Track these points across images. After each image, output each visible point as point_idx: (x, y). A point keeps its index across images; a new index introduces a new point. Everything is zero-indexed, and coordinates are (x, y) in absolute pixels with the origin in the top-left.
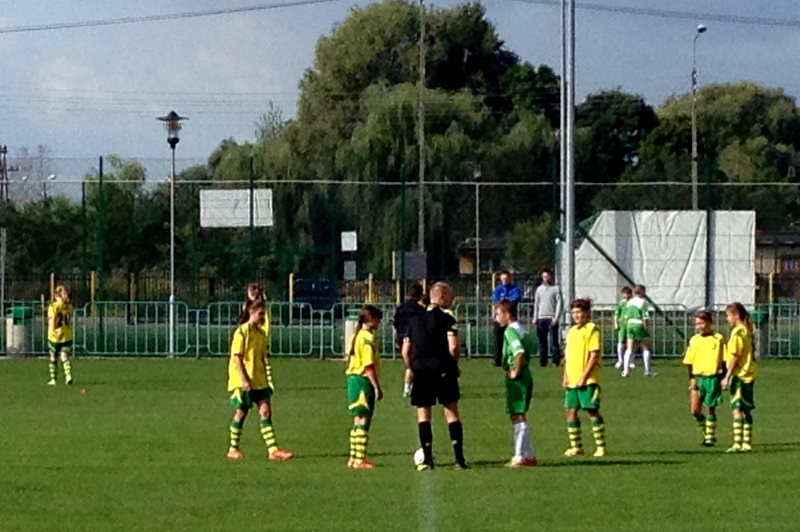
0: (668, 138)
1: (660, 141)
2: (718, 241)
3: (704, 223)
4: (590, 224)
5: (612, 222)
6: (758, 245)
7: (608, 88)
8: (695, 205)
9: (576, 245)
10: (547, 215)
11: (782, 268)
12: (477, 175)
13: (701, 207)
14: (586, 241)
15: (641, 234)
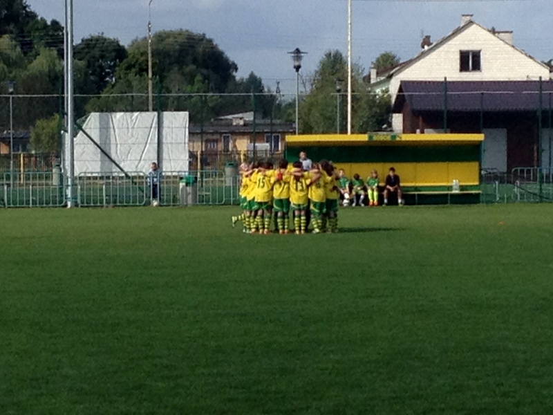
0: (134, 66)
1: (129, 67)
2: (165, 131)
3: (156, 119)
4: (84, 121)
5: (98, 119)
6: (190, 133)
7: (95, 34)
8: (150, 108)
9: (74, 135)
10: (57, 116)
11: (206, 147)
12: (11, 90)
13: (154, 110)
14: (81, 132)
15: (116, 127)
